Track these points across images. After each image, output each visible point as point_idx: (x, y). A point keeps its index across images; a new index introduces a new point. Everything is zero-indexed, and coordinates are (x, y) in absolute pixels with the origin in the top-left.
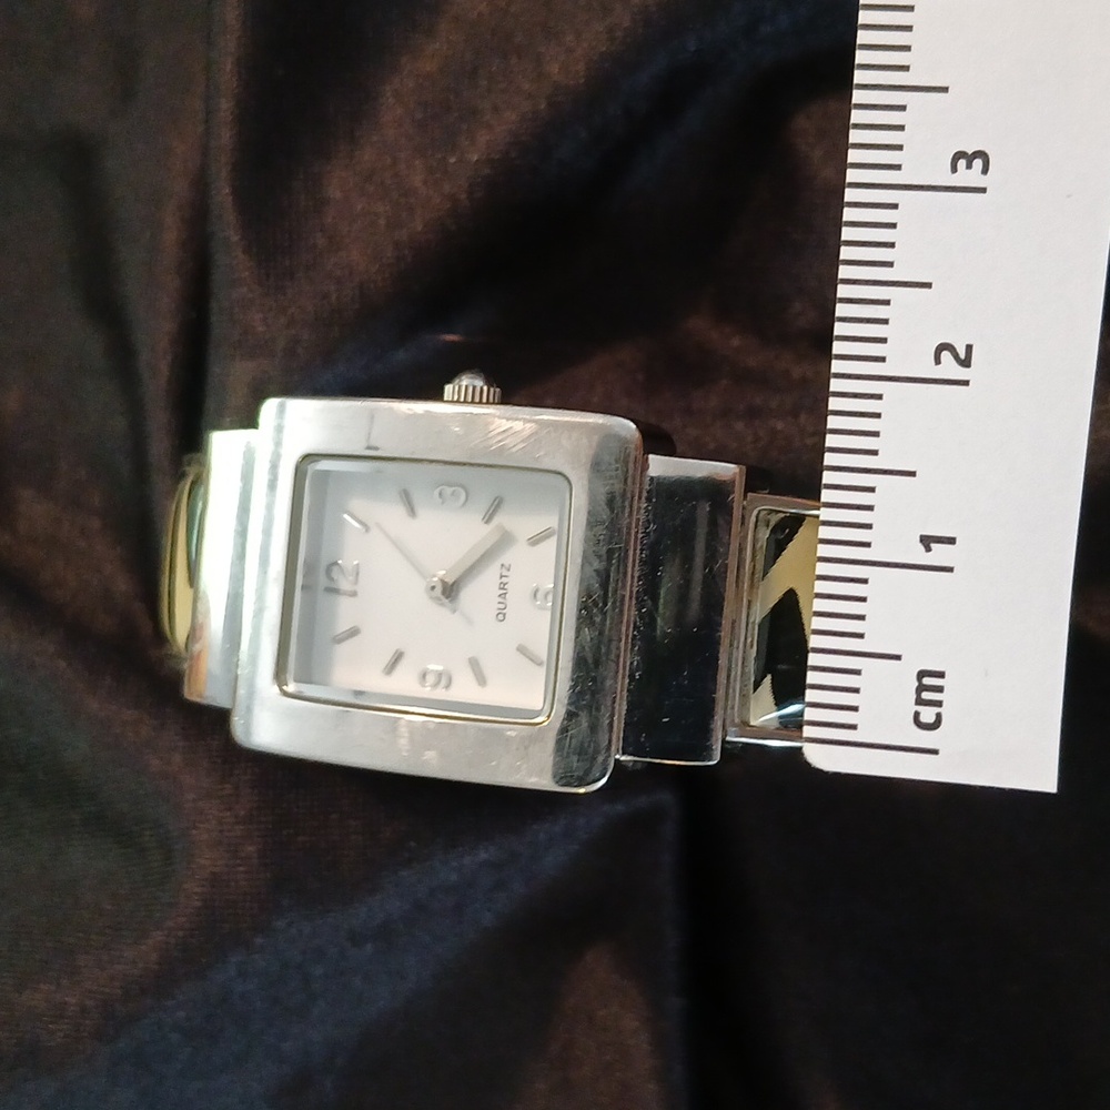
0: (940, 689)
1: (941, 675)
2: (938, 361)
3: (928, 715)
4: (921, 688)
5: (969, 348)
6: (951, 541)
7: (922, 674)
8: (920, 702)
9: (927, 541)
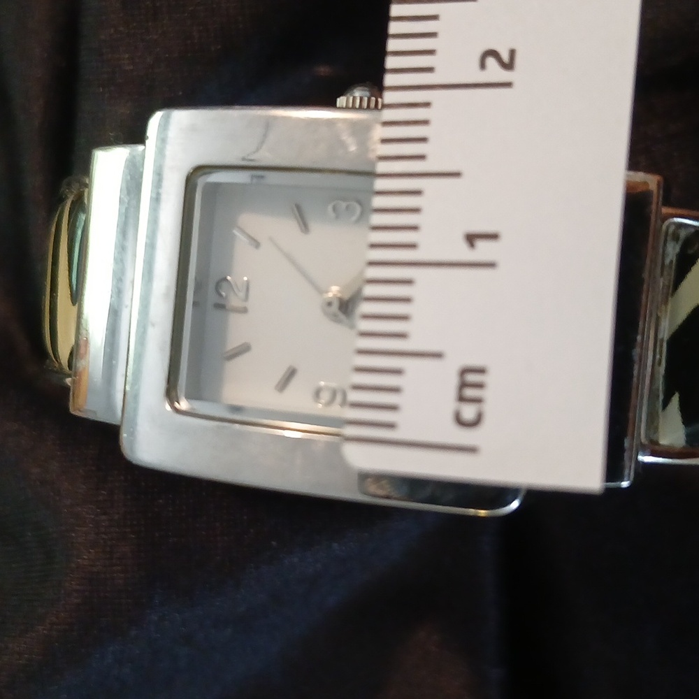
0: (480, 386)
1: (481, 371)
2: (483, 65)
3: (469, 412)
4: (463, 385)
5: (512, 53)
6: (493, 237)
7: (465, 371)
8: (462, 399)
9: (471, 239)
